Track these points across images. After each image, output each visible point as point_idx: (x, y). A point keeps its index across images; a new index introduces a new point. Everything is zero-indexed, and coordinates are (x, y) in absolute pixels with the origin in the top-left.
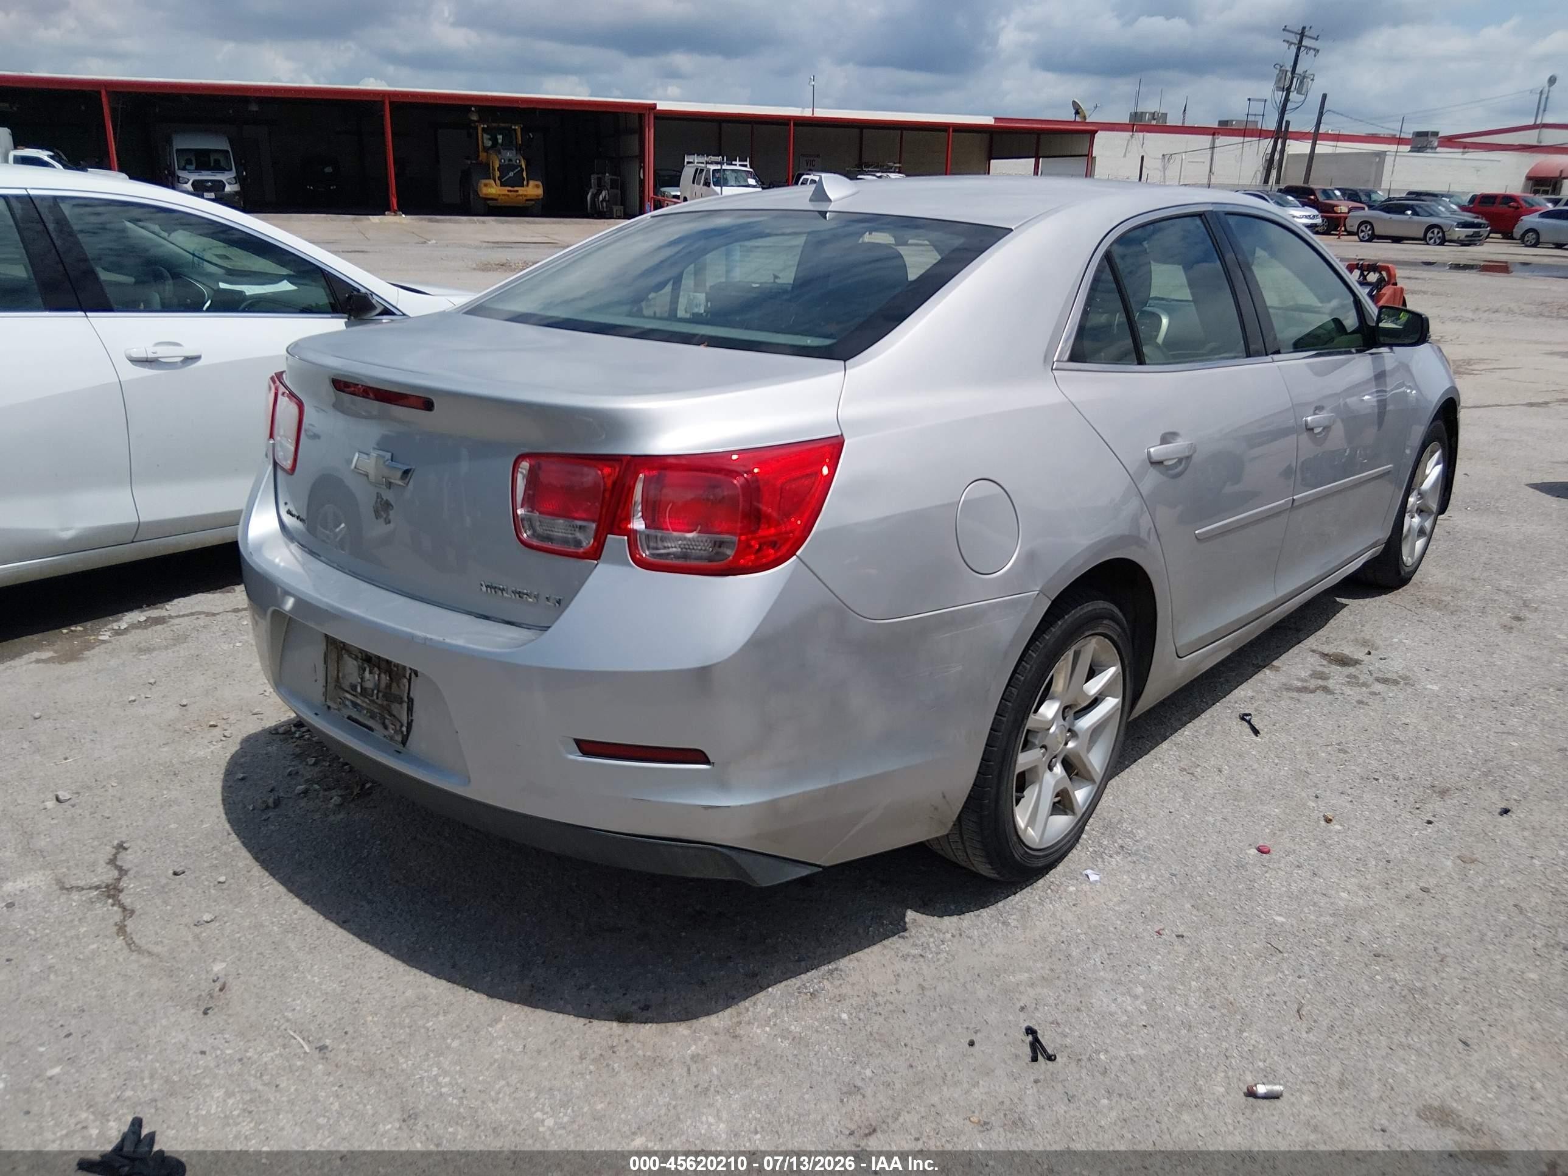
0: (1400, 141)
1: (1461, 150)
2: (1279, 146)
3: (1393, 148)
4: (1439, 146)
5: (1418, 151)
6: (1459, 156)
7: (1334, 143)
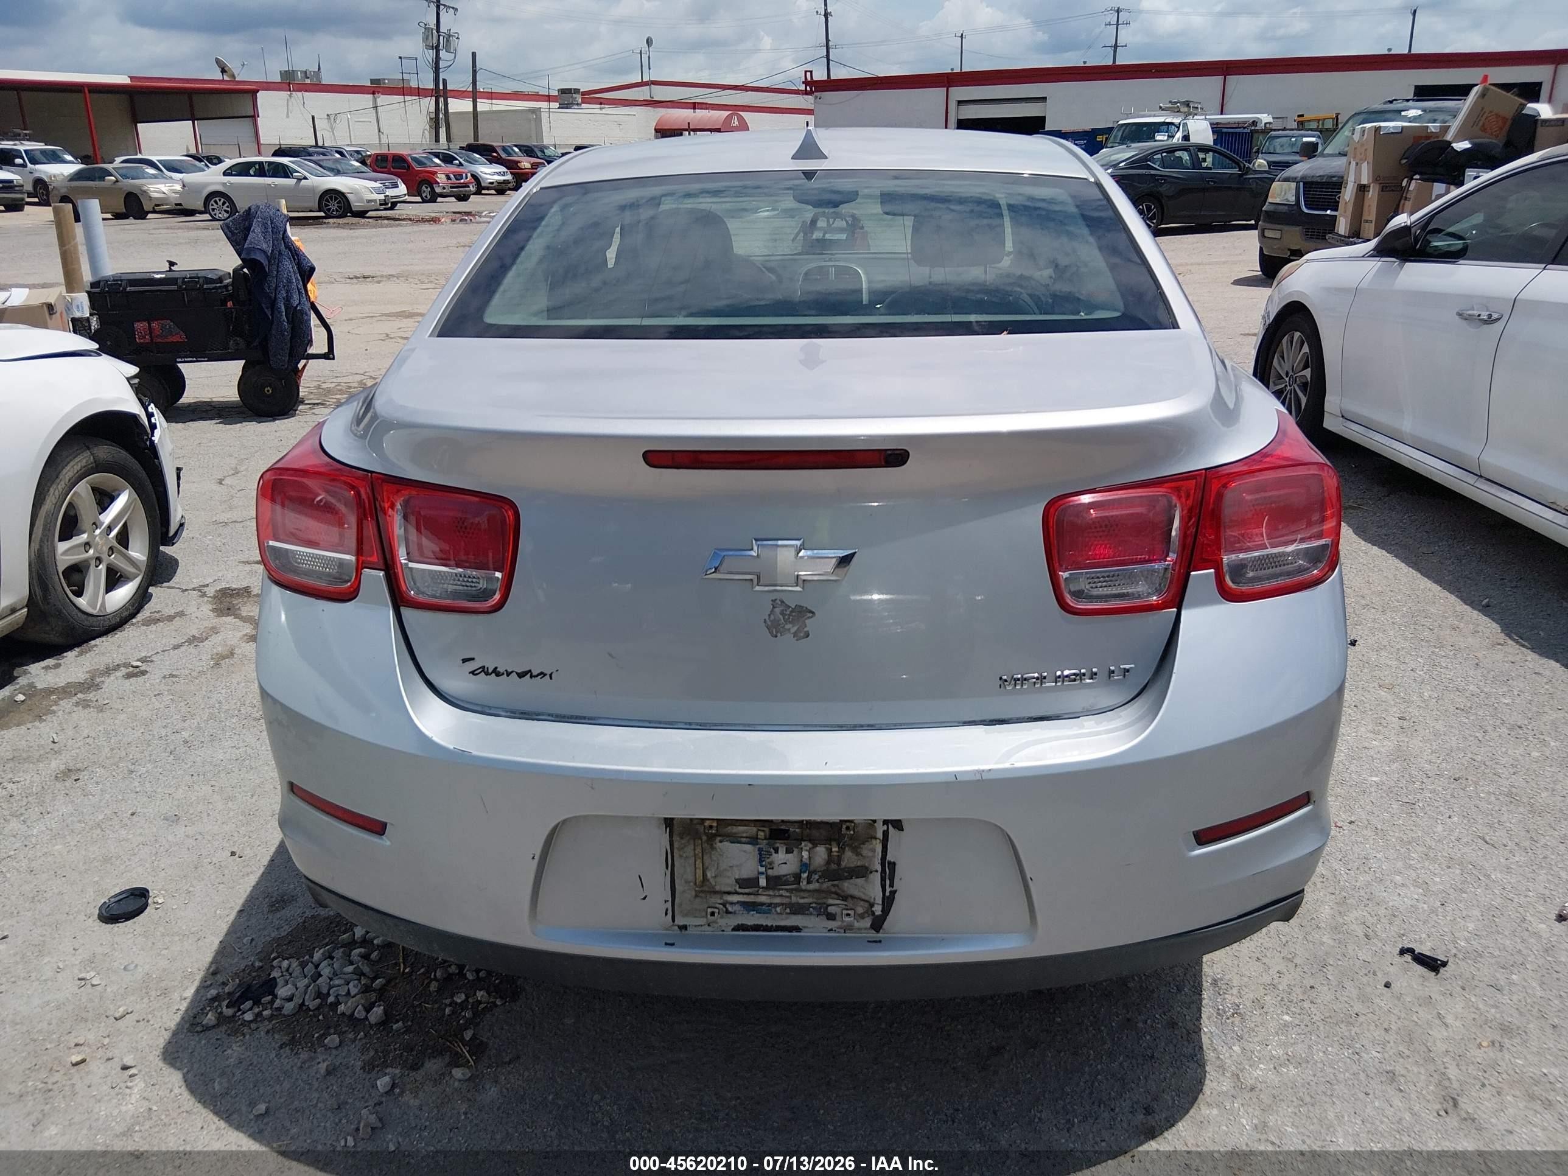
0: (549, 98)
1: (599, 106)
2: (441, 105)
3: (544, 105)
4: (583, 102)
5: (567, 108)
6: (598, 111)
7: (490, 101)
